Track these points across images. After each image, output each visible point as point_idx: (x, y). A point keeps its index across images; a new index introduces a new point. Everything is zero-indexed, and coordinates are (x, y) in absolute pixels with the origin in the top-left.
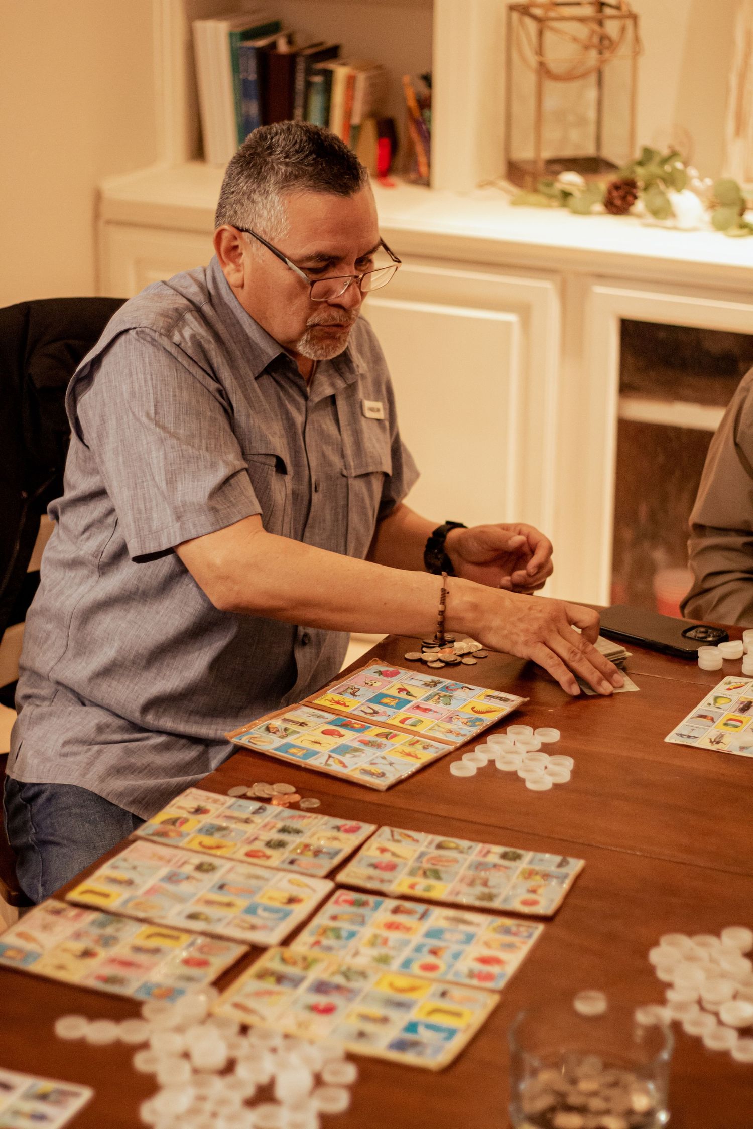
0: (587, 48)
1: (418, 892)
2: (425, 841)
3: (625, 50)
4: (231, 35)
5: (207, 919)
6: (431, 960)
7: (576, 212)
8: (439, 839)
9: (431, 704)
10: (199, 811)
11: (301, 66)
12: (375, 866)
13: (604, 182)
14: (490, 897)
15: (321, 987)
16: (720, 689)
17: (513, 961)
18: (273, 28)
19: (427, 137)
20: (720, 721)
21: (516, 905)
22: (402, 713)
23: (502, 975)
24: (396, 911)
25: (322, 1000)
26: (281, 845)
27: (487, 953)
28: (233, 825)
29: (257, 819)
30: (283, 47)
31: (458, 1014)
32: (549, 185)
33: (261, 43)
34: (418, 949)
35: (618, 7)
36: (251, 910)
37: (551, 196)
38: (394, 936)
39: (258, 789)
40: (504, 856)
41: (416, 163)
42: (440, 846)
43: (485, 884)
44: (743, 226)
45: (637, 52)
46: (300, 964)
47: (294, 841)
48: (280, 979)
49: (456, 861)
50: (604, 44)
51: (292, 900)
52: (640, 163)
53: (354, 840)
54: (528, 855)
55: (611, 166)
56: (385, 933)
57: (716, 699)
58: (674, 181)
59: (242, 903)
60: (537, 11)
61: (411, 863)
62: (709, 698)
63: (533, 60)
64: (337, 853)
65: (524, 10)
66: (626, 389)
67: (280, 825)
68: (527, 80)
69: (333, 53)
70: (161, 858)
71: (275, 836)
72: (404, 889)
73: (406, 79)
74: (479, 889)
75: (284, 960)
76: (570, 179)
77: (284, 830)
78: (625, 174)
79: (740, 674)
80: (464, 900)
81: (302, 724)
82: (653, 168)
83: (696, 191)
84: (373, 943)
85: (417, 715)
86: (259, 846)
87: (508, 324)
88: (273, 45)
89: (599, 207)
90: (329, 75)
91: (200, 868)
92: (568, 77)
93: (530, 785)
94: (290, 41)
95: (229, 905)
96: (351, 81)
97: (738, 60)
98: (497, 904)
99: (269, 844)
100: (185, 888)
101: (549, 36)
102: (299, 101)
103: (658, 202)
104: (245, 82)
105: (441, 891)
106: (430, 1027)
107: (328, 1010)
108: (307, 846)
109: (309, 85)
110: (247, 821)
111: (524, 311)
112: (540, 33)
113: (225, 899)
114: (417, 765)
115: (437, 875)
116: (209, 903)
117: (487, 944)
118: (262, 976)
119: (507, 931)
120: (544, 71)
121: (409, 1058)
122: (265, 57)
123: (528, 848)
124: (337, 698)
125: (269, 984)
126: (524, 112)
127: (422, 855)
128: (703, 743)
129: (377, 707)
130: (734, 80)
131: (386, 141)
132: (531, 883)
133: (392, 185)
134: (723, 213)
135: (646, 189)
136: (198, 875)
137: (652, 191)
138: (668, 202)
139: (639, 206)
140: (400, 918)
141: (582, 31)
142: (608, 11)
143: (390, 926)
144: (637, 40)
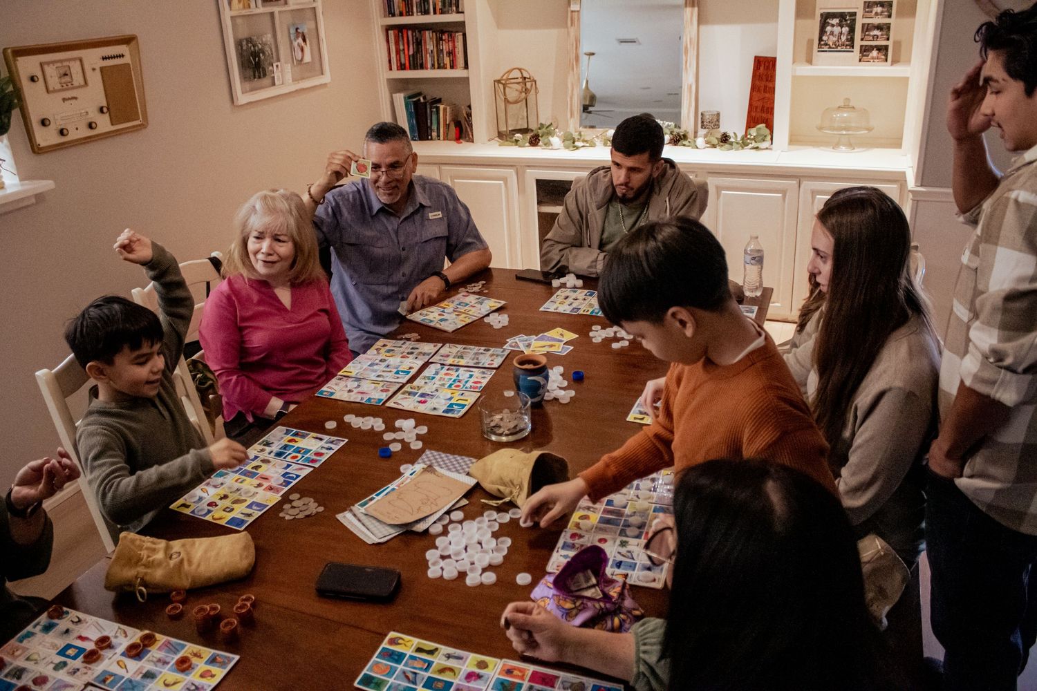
0: (521, 93)
1: (455, 363)
2: (460, 347)
3: (533, 91)
4: (405, 98)
5: (383, 377)
6: (458, 384)
7: (520, 147)
8: (464, 346)
9: (476, 305)
10: (384, 345)
11: (428, 106)
12: (442, 356)
13: (528, 136)
14: (478, 363)
15: (423, 395)
16: (559, 292)
17: (485, 382)
18: (419, 94)
19: (471, 126)
20: (558, 303)
21: (487, 366)
22: (466, 308)
23: (481, 387)
24: (448, 370)
25: (423, 399)
26: (412, 353)
27: (476, 380)
28: (396, 349)
29: (403, 346)
30: (422, 100)
31: (467, 400)
32: (512, 138)
33: (415, 100)
34: (454, 381)
35: (530, 78)
36: (397, 373)
37: (513, 142)
38: (447, 377)
39: (407, 336)
40: (484, 350)
41: (468, 135)
42: (464, 349)
43: (477, 359)
44: (574, 147)
45: (536, 93)
46: (417, 389)
47: (416, 351)
48: (410, 394)
49: (469, 353)
50: (527, 91)
51: (410, 368)
52: (540, 129)
53: (436, 349)
54: (492, 349)
55: (532, 131)
56: (444, 377)
57: (557, 296)
58: (549, 134)
59: (395, 370)
60: (503, 82)
61: (454, 354)
62: (555, 296)
63: (503, 98)
64: (430, 354)
65: (499, 82)
66: (540, 203)
67: (411, 347)
68: (501, 105)
69: (439, 101)
70: (368, 359)
71: (410, 350)
72: (451, 363)
73: (463, 107)
74: (475, 361)
75: (411, 388)
76: (518, 136)
77: (413, 348)
78: (535, 132)
79: (566, 288)
80: (469, 365)
81: (432, 312)
82: (544, 130)
83: (558, 136)
84: (440, 380)
85: (471, 308)
86: (405, 354)
87: (500, 184)
88: (419, 100)
89: (528, 144)
90: (438, 109)
91: (381, 361)
92: (516, 102)
93: (494, 327)
94: (424, 98)
95: (390, 371)
96: (445, 110)
97: (570, 92)
98: (480, 365)
99: (408, 353)
100: (375, 367)
101: (507, 89)
102: (429, 118)
103: (546, 141)
104: (411, 112)
105: (463, 362)
106: (456, 404)
107: (425, 402)
108: (421, 353)
109: (431, 112)
110: (400, 347)
111: (505, 180)
112: (504, 89)
113: (389, 370)
114: (464, 324)
115: (462, 357)
116: (384, 371)
117: (477, 377)
118: (403, 393)
119: (484, 373)
120: (507, 101)
121: (449, 415)
122: (417, 104)
123: (492, 347)
124: (447, 304)
125: (406, 396)
126: (502, 115)
127: (458, 351)
128: (552, 310)
129: (459, 306)
130: (569, 99)
131: (458, 128)
132: (493, 358)
133: (461, 143)
134: (567, 143)
135: (542, 137)
136: (380, 363)
137: (543, 137)
138: (549, 141)
139: (540, 143)
140: (449, 372)
141: (519, 87)
142: (527, 80)
143: (446, 374)
144: (536, 88)
